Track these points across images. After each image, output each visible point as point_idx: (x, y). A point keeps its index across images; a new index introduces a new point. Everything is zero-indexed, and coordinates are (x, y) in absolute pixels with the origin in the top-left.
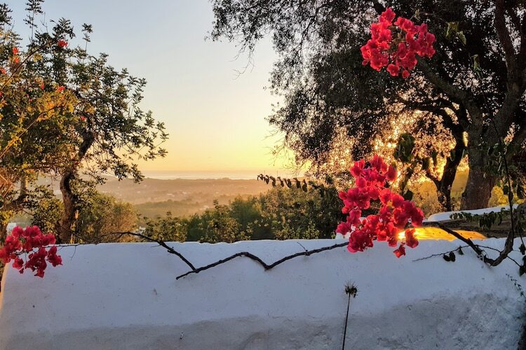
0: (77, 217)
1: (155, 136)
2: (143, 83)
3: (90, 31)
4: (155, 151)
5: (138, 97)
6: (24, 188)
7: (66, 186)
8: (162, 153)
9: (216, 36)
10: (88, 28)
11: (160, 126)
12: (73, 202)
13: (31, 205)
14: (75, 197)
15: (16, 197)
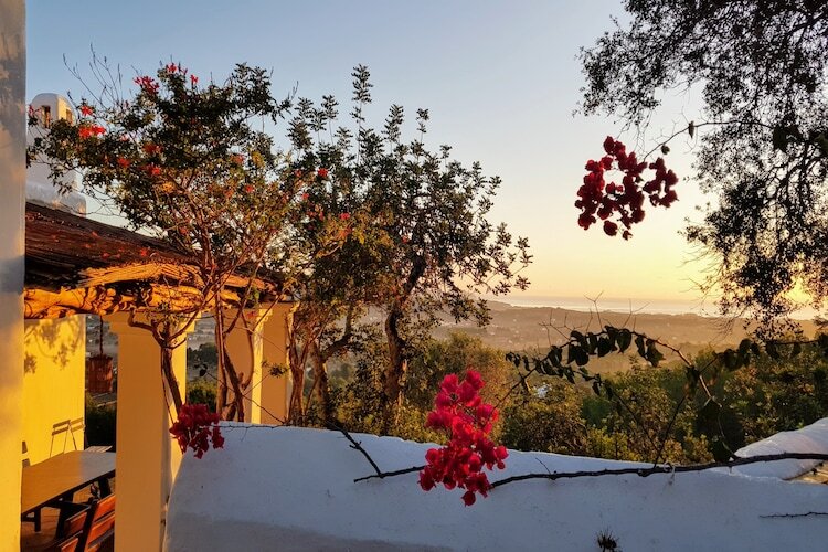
0: (405, 368)
1: (512, 258)
2: (496, 181)
3: (426, 118)
4: (512, 281)
5: (485, 204)
6: (349, 327)
7: (392, 325)
8: (523, 283)
9: (592, 105)
10: (424, 114)
11: (523, 243)
12: (399, 349)
13: (357, 348)
14: (402, 343)
15: (339, 337)
